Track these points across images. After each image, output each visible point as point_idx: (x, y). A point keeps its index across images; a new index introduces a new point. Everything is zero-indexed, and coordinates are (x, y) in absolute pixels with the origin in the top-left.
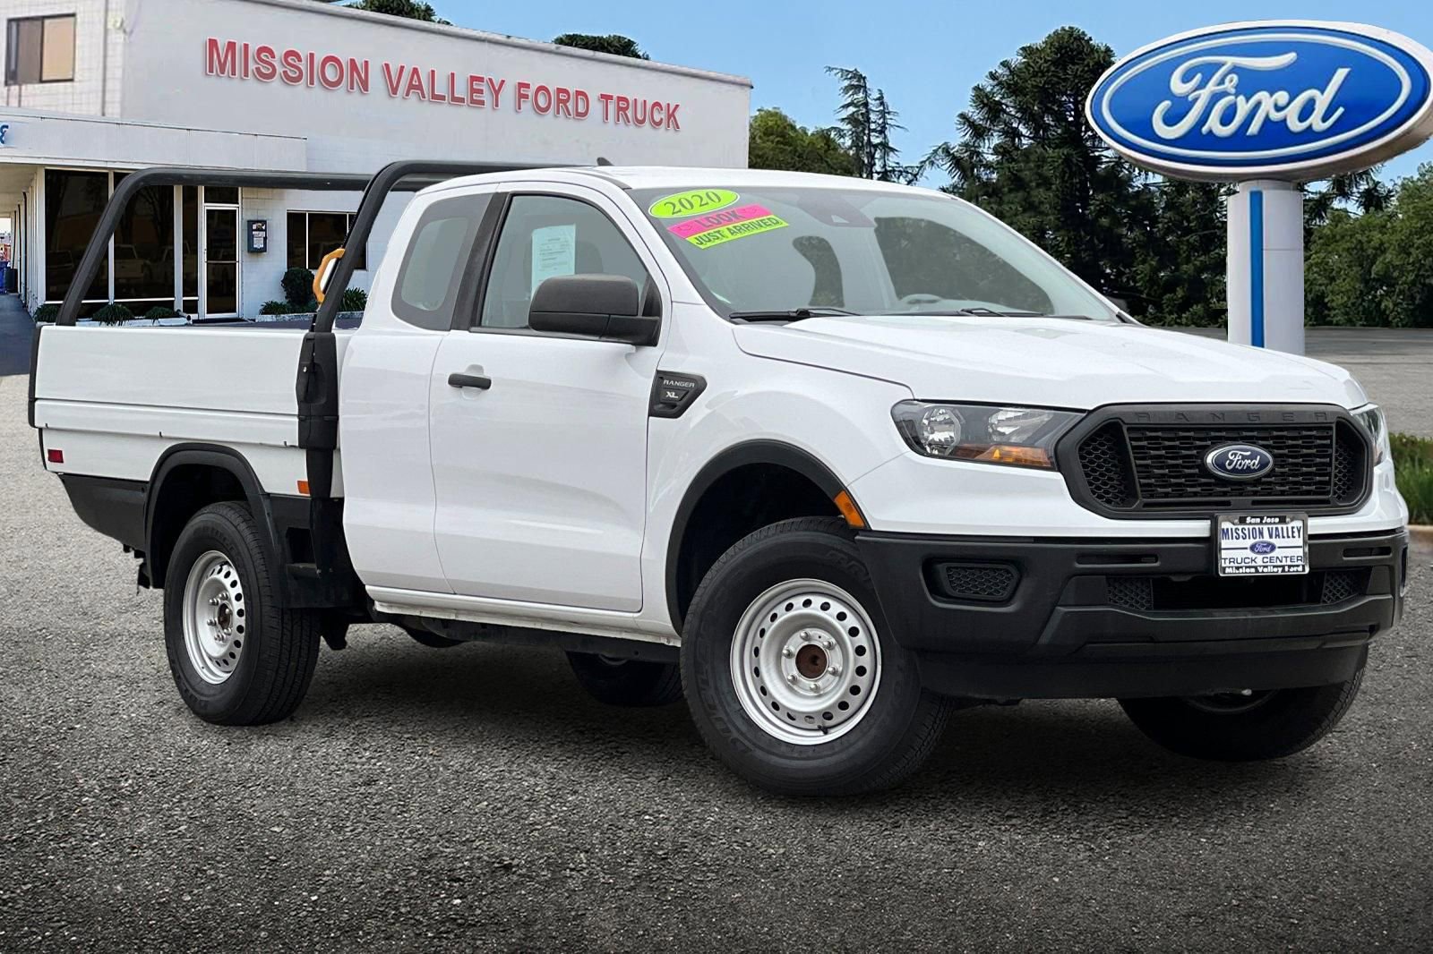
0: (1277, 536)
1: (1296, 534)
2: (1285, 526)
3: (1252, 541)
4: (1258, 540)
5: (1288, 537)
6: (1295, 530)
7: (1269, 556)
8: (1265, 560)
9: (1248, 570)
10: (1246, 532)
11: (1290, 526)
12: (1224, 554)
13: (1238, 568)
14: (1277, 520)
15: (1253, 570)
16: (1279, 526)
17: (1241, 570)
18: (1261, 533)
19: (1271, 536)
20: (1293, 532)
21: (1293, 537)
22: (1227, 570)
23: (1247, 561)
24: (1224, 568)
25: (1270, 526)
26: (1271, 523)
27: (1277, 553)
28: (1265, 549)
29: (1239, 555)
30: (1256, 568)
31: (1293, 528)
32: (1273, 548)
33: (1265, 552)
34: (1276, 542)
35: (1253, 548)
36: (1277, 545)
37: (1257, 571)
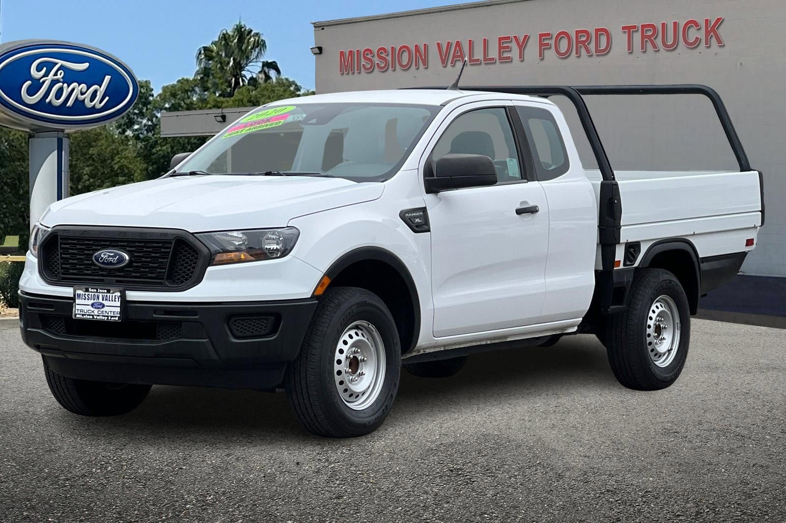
0: (106, 300)
1: (117, 300)
2: (111, 295)
3: (92, 301)
4: (96, 301)
5: (112, 301)
6: (117, 297)
7: (101, 310)
8: (99, 312)
9: (88, 317)
10: (90, 296)
11: (114, 295)
12: (78, 307)
13: (83, 315)
14: (106, 291)
15: (91, 317)
16: (108, 295)
17: (85, 317)
18: (98, 298)
19: (103, 300)
20: (115, 298)
21: (115, 301)
22: (77, 316)
23: (89, 312)
24: (76, 315)
25: (103, 294)
26: (102, 293)
27: (105, 309)
28: (99, 306)
29: (86, 308)
30: (93, 316)
31: (115, 296)
32: (103, 306)
33: (99, 308)
34: (105, 303)
35: (92, 305)
36: (106, 305)
37: (93, 318)
